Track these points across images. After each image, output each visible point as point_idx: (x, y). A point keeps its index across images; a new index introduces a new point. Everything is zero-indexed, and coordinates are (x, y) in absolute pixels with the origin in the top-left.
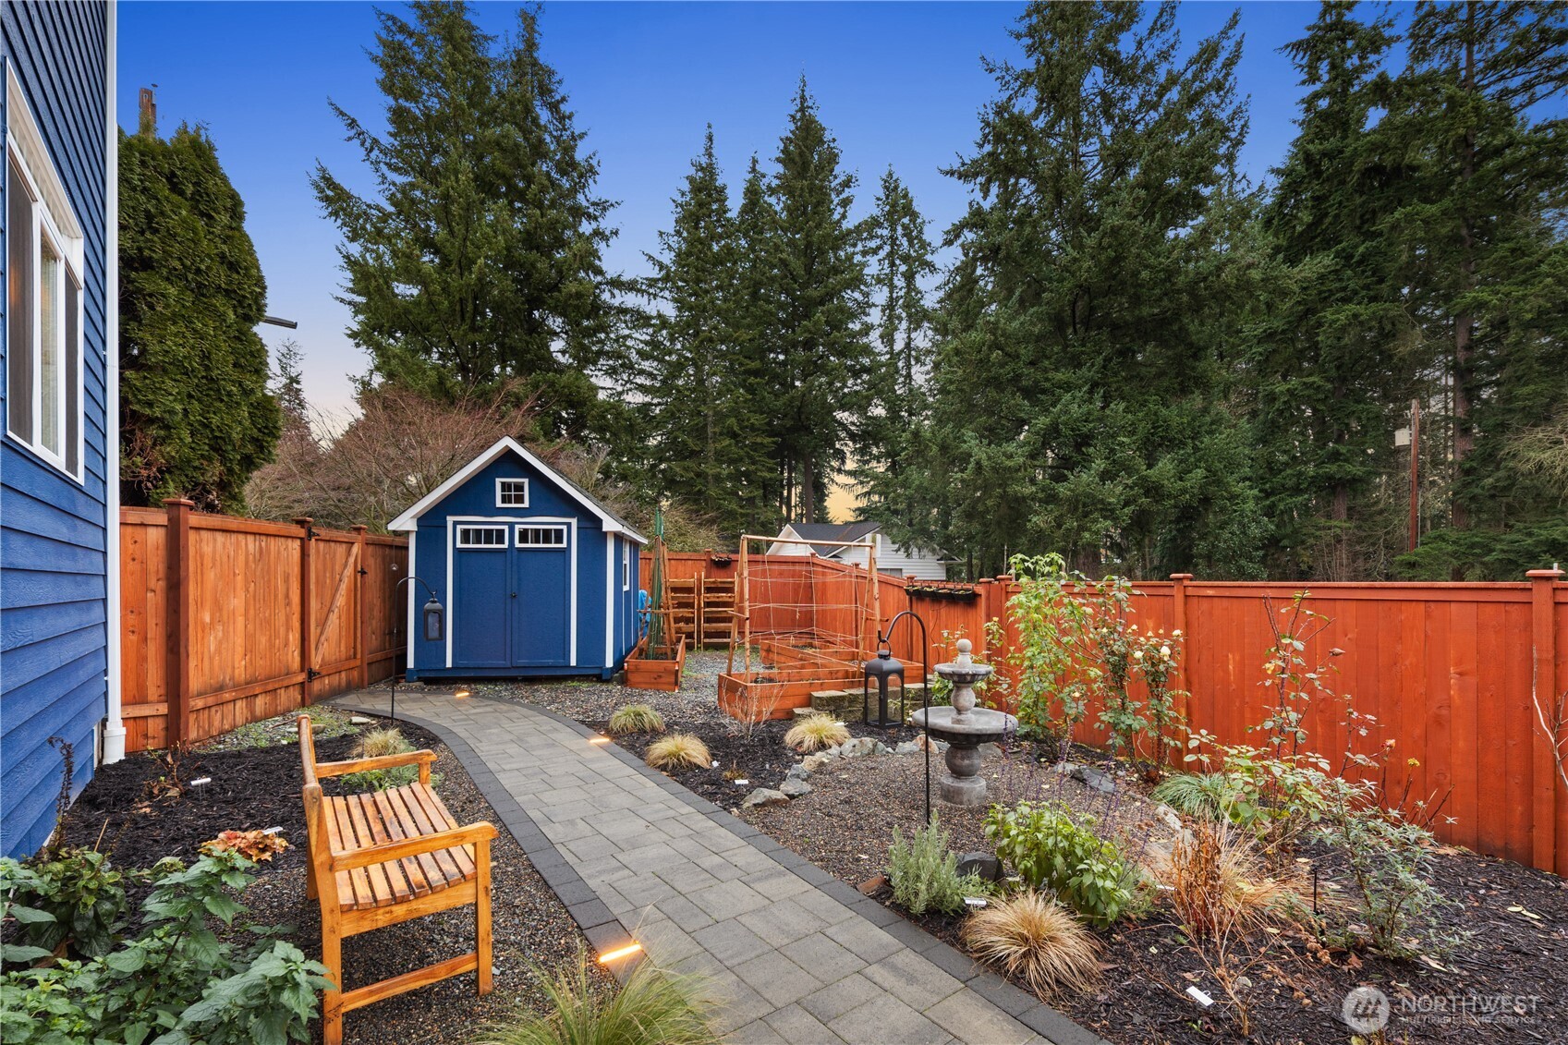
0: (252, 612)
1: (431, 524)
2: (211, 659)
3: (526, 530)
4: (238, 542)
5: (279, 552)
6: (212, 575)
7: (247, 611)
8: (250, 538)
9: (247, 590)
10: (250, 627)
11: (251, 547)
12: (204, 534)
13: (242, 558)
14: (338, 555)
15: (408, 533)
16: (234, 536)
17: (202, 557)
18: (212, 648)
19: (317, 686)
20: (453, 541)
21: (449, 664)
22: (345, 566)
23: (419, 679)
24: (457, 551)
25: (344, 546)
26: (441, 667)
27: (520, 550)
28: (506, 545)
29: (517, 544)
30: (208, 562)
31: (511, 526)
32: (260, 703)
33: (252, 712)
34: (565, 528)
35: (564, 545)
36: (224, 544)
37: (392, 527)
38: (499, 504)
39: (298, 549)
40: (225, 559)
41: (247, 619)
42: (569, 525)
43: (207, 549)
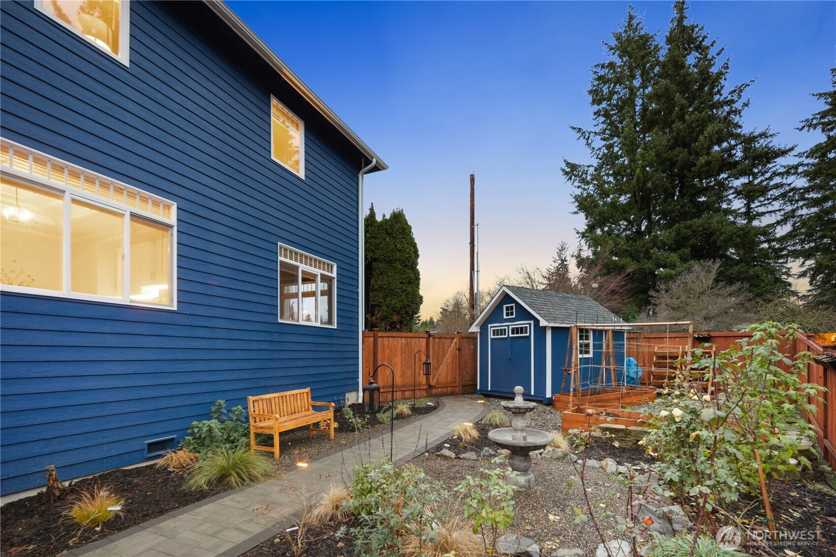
0: (404, 363)
1: (484, 327)
2: (387, 378)
3: (514, 328)
4: (398, 341)
5: (416, 343)
6: (388, 351)
7: (402, 362)
8: (403, 339)
9: (402, 356)
10: (403, 368)
11: (403, 341)
12: (385, 339)
13: (399, 346)
14: (446, 343)
15: (477, 332)
16: (396, 339)
17: (384, 345)
18: (388, 374)
19: (434, 391)
20: (491, 336)
21: (489, 389)
22: (450, 347)
23: (482, 394)
24: (491, 339)
25: (450, 340)
26: (486, 390)
27: (512, 338)
28: (506, 336)
29: (511, 335)
30: (386, 347)
31: (508, 326)
32: (407, 394)
33: (404, 396)
34: (528, 326)
35: (528, 334)
36: (392, 342)
37: (470, 331)
38: (505, 317)
39: (425, 342)
40: (393, 346)
41: (402, 365)
42: (530, 324)
43: (386, 343)
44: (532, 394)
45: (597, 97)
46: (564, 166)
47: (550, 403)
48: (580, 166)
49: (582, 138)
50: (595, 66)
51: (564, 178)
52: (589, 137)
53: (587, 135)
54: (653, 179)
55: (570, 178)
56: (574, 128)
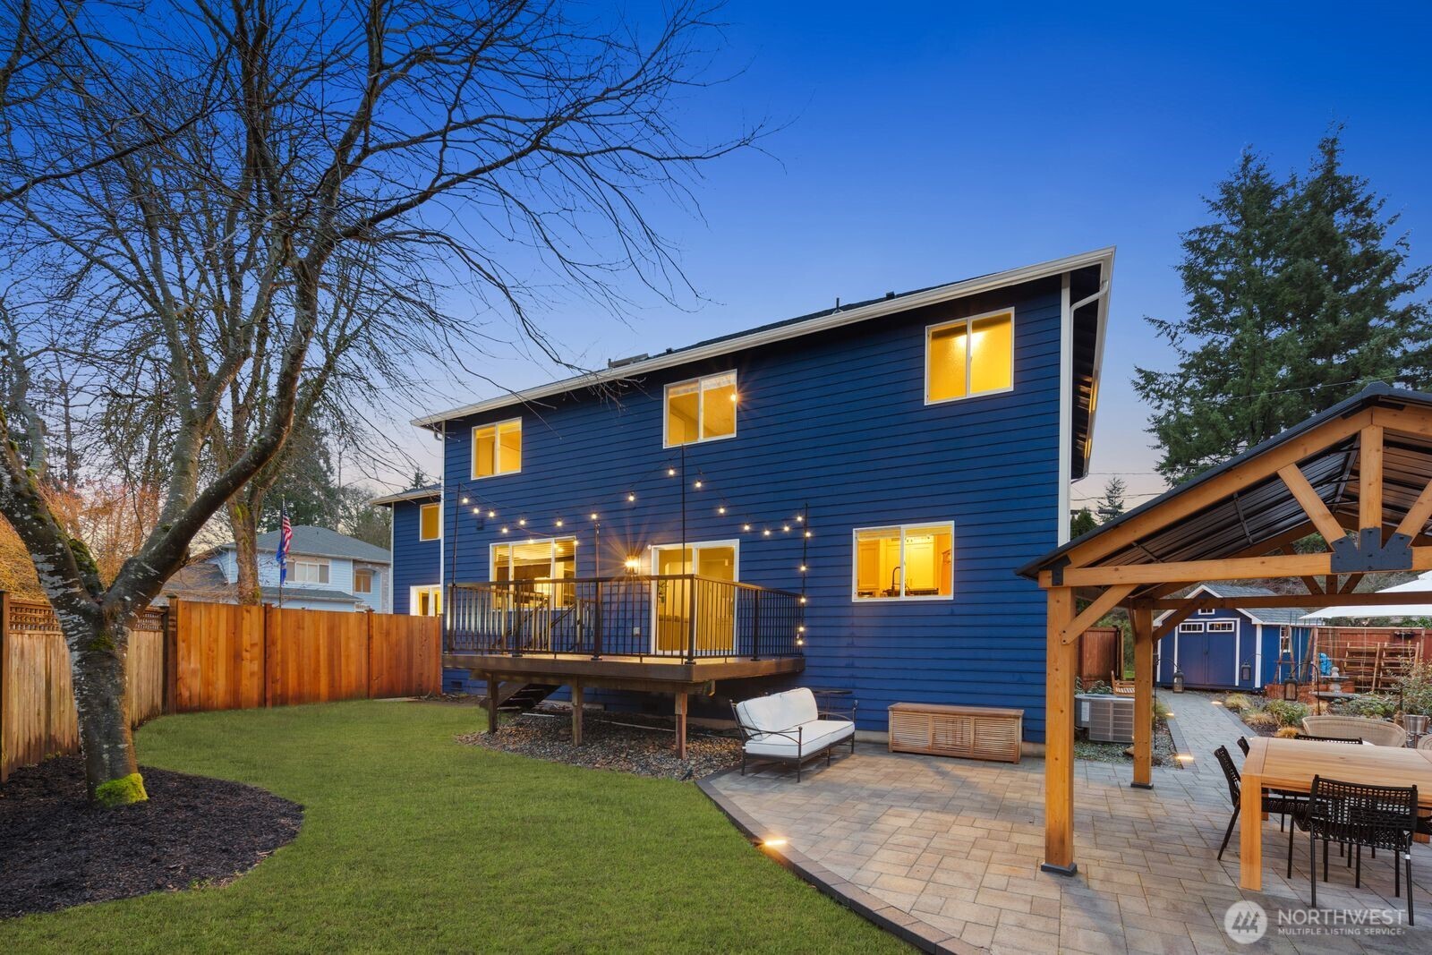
3: (1213, 625)
24: (1179, 633)
27: (1210, 633)
28: (1203, 631)
29: (1208, 631)
31: (1205, 623)
34: (1233, 624)
35: (1233, 631)
42: (1235, 622)
44: (1237, 684)
45: (1194, 278)
46: (1136, 377)
47: (1261, 692)
48: (1159, 375)
49: (1164, 335)
50: (1190, 233)
51: (1138, 395)
52: (1176, 334)
53: (1173, 330)
54: (1286, 404)
55: (1148, 396)
56: (1153, 321)
